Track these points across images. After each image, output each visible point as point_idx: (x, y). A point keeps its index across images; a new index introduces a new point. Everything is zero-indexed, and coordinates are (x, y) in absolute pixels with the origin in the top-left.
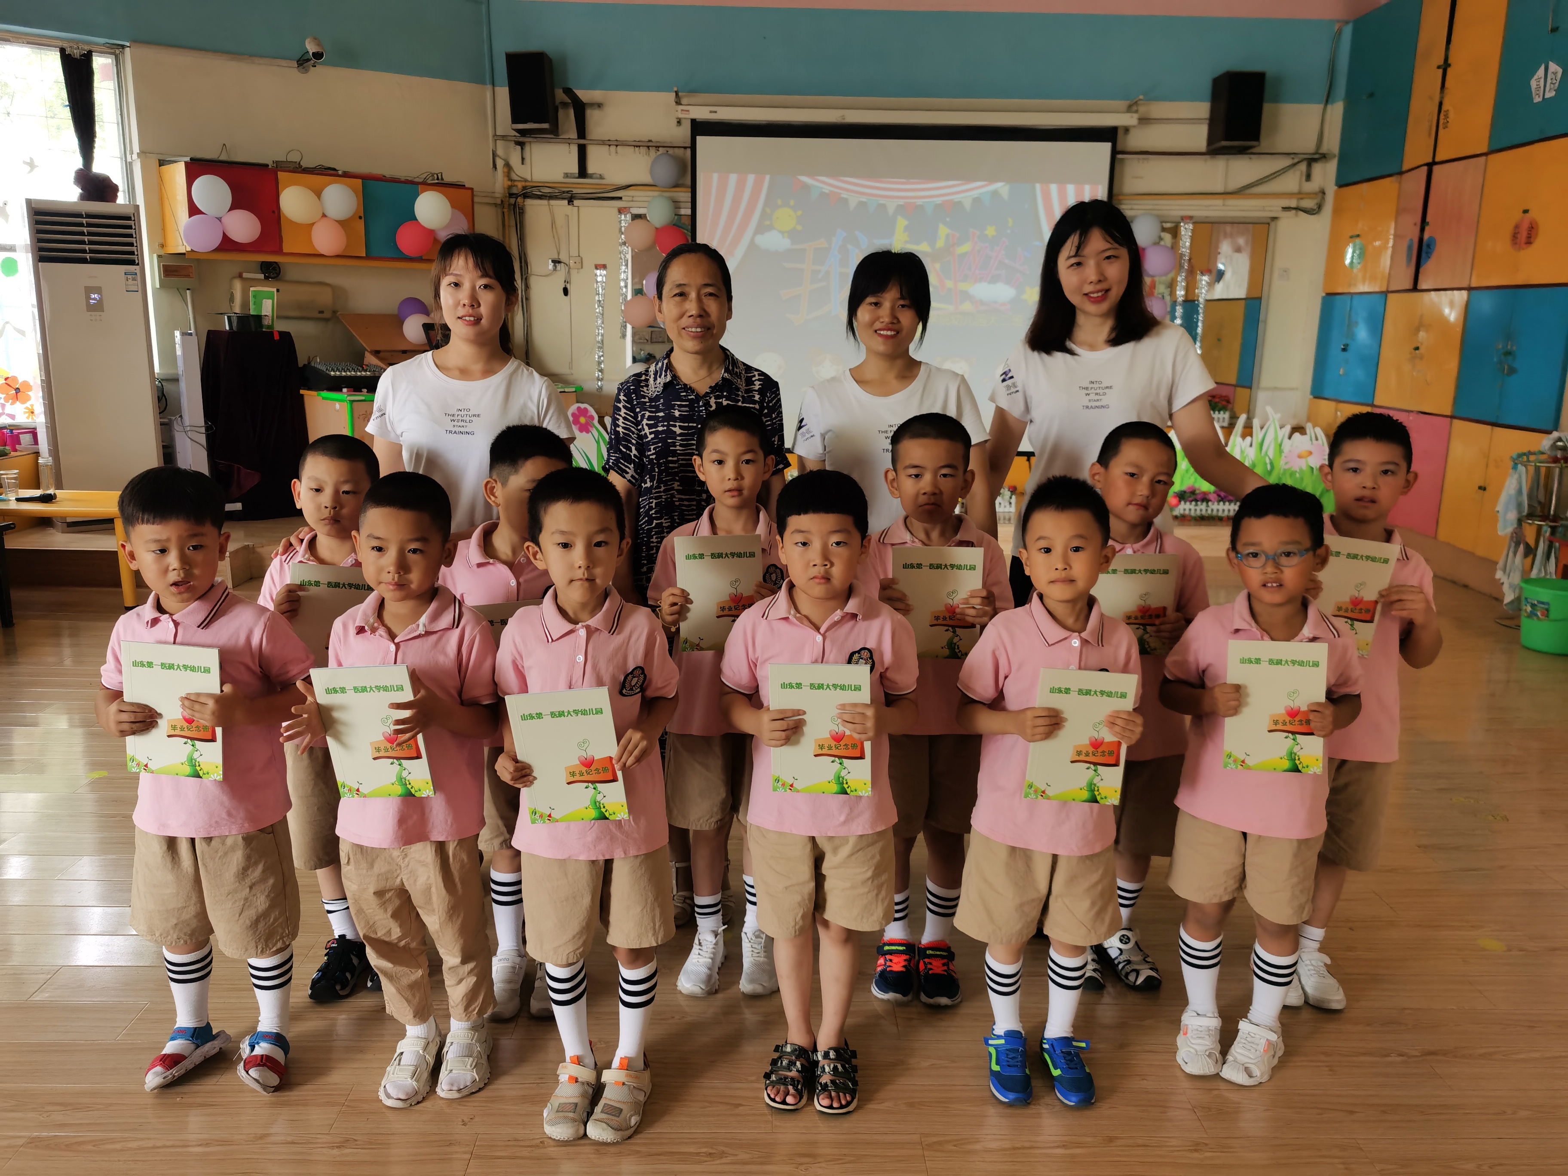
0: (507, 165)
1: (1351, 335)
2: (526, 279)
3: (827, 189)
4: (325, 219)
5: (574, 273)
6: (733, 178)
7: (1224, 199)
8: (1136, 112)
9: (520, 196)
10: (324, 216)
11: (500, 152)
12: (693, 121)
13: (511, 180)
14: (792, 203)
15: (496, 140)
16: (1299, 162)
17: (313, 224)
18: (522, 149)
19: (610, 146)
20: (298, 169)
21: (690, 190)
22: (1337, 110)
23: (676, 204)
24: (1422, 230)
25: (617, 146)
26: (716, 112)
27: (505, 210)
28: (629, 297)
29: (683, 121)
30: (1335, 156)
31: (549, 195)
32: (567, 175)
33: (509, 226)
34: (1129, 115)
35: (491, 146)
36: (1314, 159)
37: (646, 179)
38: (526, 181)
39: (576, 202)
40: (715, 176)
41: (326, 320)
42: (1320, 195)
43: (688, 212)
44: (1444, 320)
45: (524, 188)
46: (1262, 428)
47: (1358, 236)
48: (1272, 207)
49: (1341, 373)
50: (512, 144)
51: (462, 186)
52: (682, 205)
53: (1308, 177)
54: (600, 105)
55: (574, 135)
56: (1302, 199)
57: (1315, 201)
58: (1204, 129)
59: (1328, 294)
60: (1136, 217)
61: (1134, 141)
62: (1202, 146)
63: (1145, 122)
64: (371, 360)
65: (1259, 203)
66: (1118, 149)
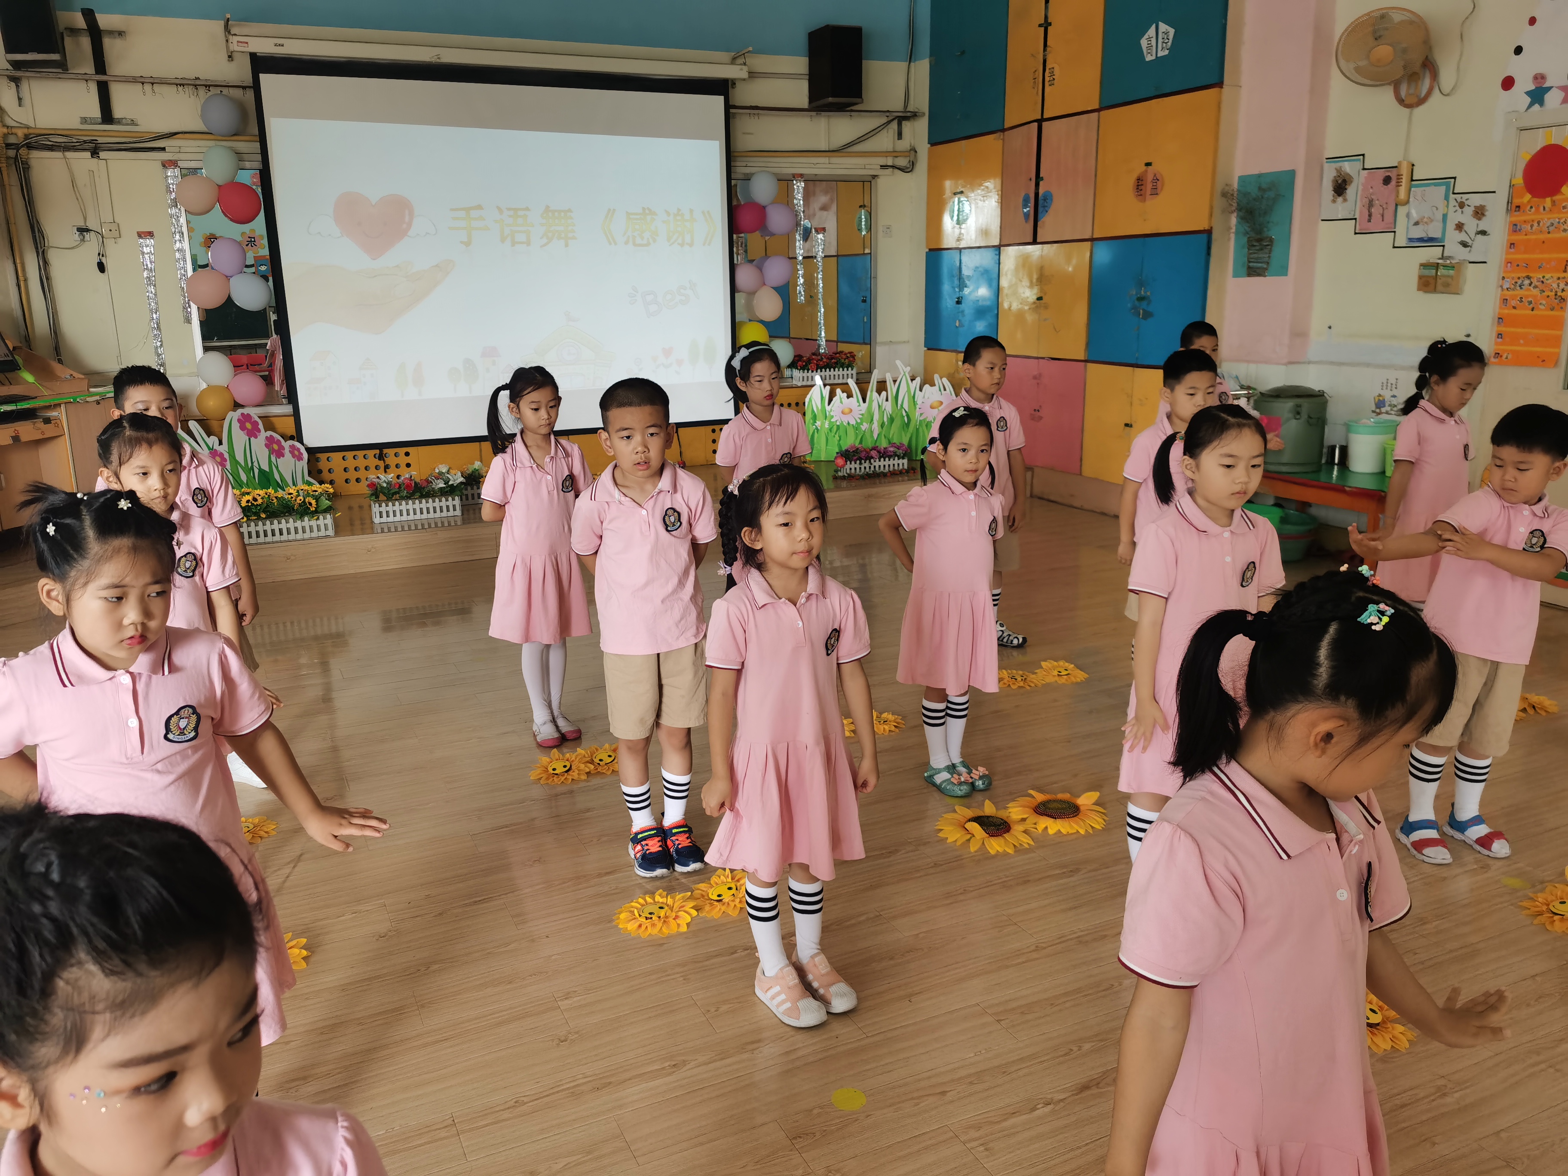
1: (963, 289)
2: (43, 252)
5: (110, 243)
7: (829, 157)
8: (745, 64)
9: (22, 146)
12: (253, 56)
16: (892, 120)
19: (143, 83)
22: (922, 68)
24: (1037, 185)
25: (153, 84)
26: (282, 45)
28: (190, 272)
29: (238, 55)
30: (924, 114)
31: (63, 145)
32: (85, 120)
34: (736, 67)
36: (903, 117)
37: (197, 125)
38: (28, 127)
39: (103, 155)
40: (291, 122)
42: (913, 153)
45: (27, 136)
46: (895, 381)
47: (962, 192)
48: (872, 165)
49: (957, 325)
52: (248, 156)
53: (900, 135)
54: (121, 34)
55: (91, 69)
56: (897, 157)
57: (907, 160)
58: (804, 85)
59: (930, 250)
60: (752, 174)
61: (744, 95)
62: (804, 102)
63: (753, 75)
65: (861, 161)
66: (730, 102)
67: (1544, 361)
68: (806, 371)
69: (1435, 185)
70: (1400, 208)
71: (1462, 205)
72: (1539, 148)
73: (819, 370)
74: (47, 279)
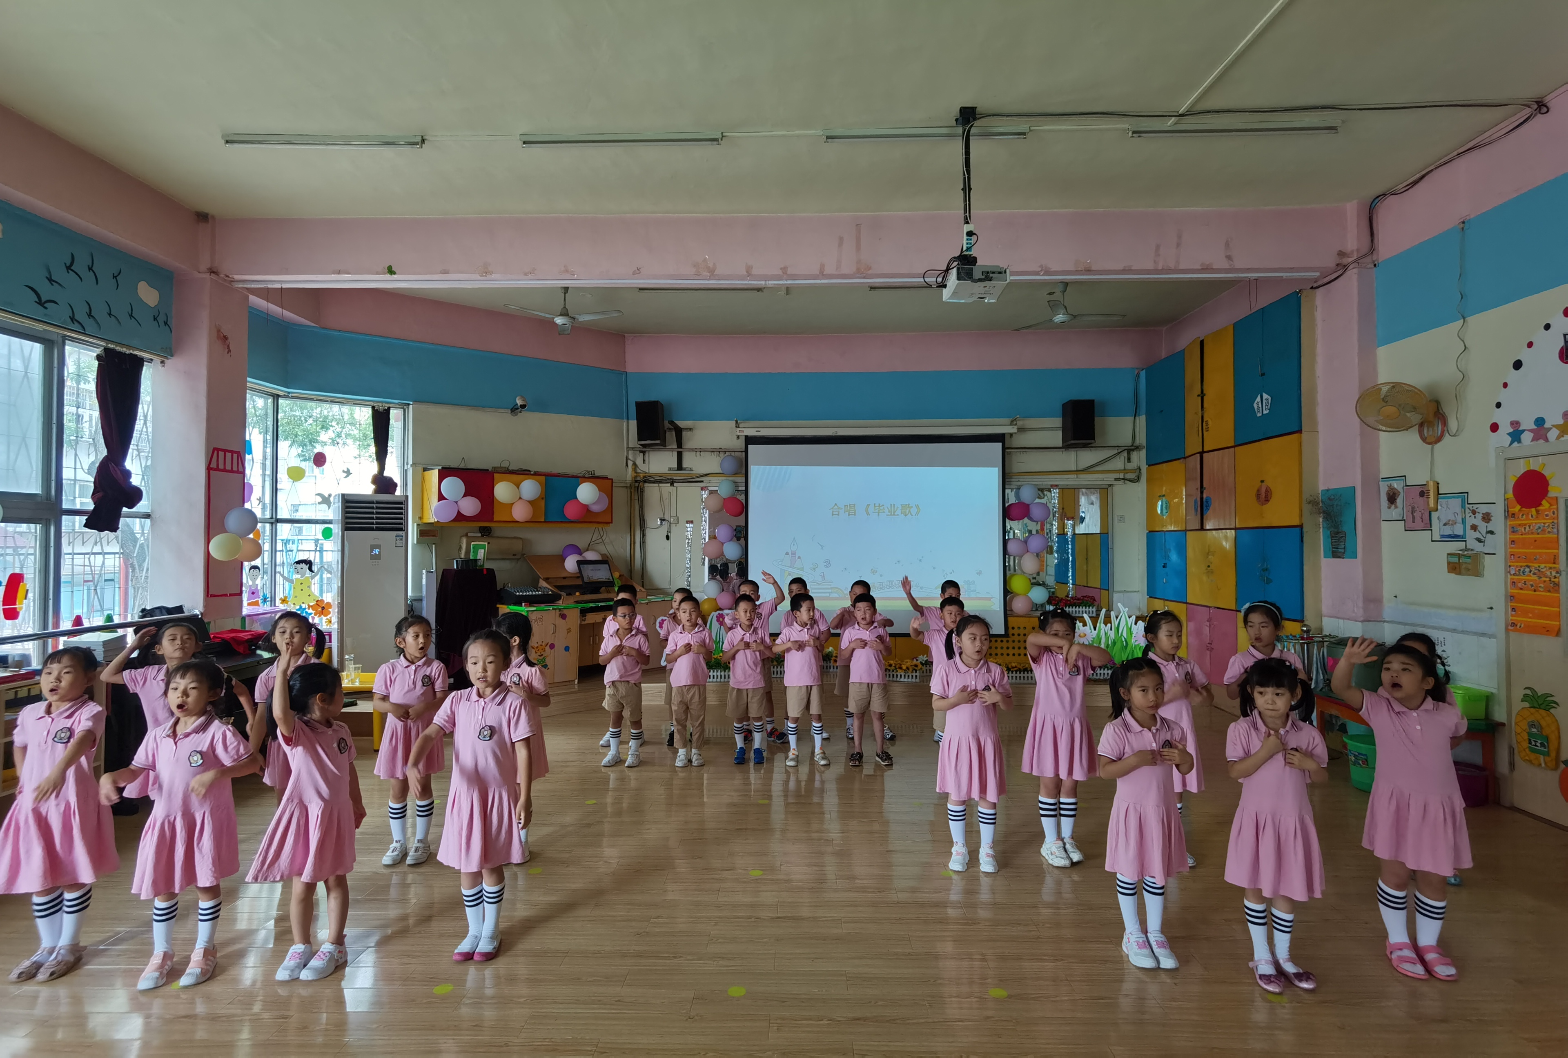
0: (635, 464)
1: (1167, 557)
2: (643, 530)
4: (520, 500)
5: (673, 526)
7: (1077, 474)
8: (1016, 424)
9: (641, 481)
10: (520, 498)
11: (630, 457)
12: (746, 437)
13: (636, 473)
15: (628, 450)
16: (1121, 451)
17: (513, 503)
18: (644, 455)
19: (696, 451)
20: (507, 471)
21: (744, 476)
22: (1142, 420)
23: (736, 484)
24: (1202, 493)
25: (700, 452)
26: (760, 431)
27: (633, 490)
28: (707, 540)
29: (740, 437)
30: (1144, 447)
31: (659, 481)
32: (670, 469)
33: (634, 499)
34: (1011, 427)
35: (625, 453)
36: (1131, 449)
37: (718, 470)
38: (646, 473)
39: (675, 485)
40: (760, 467)
41: (518, 559)
42: (1138, 470)
43: (744, 488)
44: (1224, 548)
45: (644, 477)
46: (1117, 618)
47: (1164, 496)
48: (1109, 478)
49: (1164, 580)
50: (638, 452)
51: (606, 478)
52: (740, 484)
53: (1129, 460)
54: (691, 429)
55: (675, 446)
56: (1126, 473)
57: (1135, 475)
58: (1059, 434)
59: (1148, 531)
60: (1020, 486)
61: (1015, 442)
62: (1059, 443)
63: (1021, 430)
64: (543, 584)
65: (1100, 476)
66: (1006, 446)
67: (1548, 631)
69: (1454, 497)
70: (1433, 514)
71: (1474, 512)
72: (1522, 472)
74: (643, 543)
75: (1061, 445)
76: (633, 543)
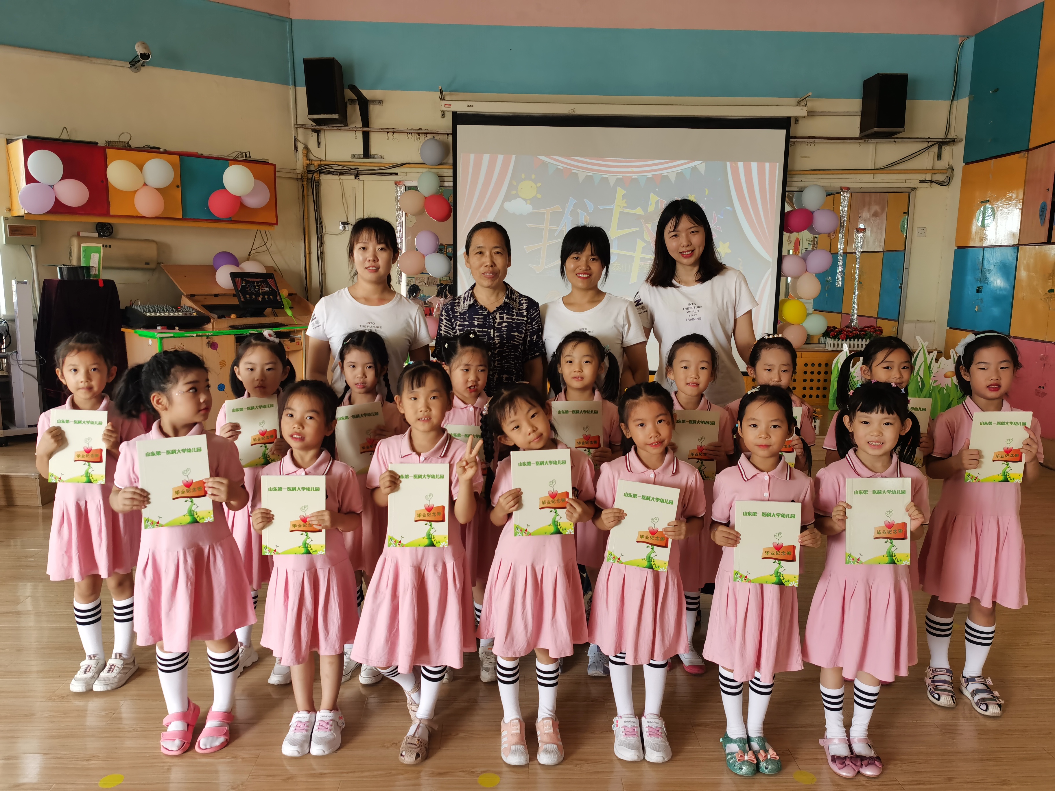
0: (306, 148)
1: (983, 279)
2: (321, 237)
3: (561, 166)
4: (146, 187)
6: (486, 157)
7: (873, 174)
8: (806, 105)
9: (316, 172)
10: (145, 184)
11: (300, 138)
12: (454, 114)
13: (308, 160)
14: (533, 176)
15: (297, 128)
16: (932, 145)
17: (136, 191)
18: (318, 135)
19: (388, 133)
20: (127, 147)
21: (452, 167)
22: (962, 105)
23: (441, 178)
24: (1053, 195)
25: (393, 133)
26: (472, 106)
27: (305, 183)
29: (446, 113)
30: (962, 140)
31: (339, 171)
32: (354, 156)
33: (308, 196)
34: (800, 108)
35: (293, 133)
36: (944, 142)
37: (417, 158)
38: (321, 160)
39: (361, 177)
40: (472, 156)
41: (153, 270)
42: (950, 170)
43: (451, 184)
45: (320, 166)
47: (988, 201)
48: (912, 180)
49: (976, 309)
50: (310, 131)
51: (267, 163)
52: (446, 179)
53: (939, 157)
54: (380, 102)
55: (359, 124)
56: (935, 174)
57: (945, 175)
58: (857, 121)
59: (959, 247)
60: (805, 187)
61: (804, 129)
62: (856, 132)
63: (811, 114)
64: (186, 302)
65: (903, 177)
66: (792, 134)
68: (837, 340)
73: (848, 340)
74: (321, 253)
75: (857, 134)
76: (307, 254)
